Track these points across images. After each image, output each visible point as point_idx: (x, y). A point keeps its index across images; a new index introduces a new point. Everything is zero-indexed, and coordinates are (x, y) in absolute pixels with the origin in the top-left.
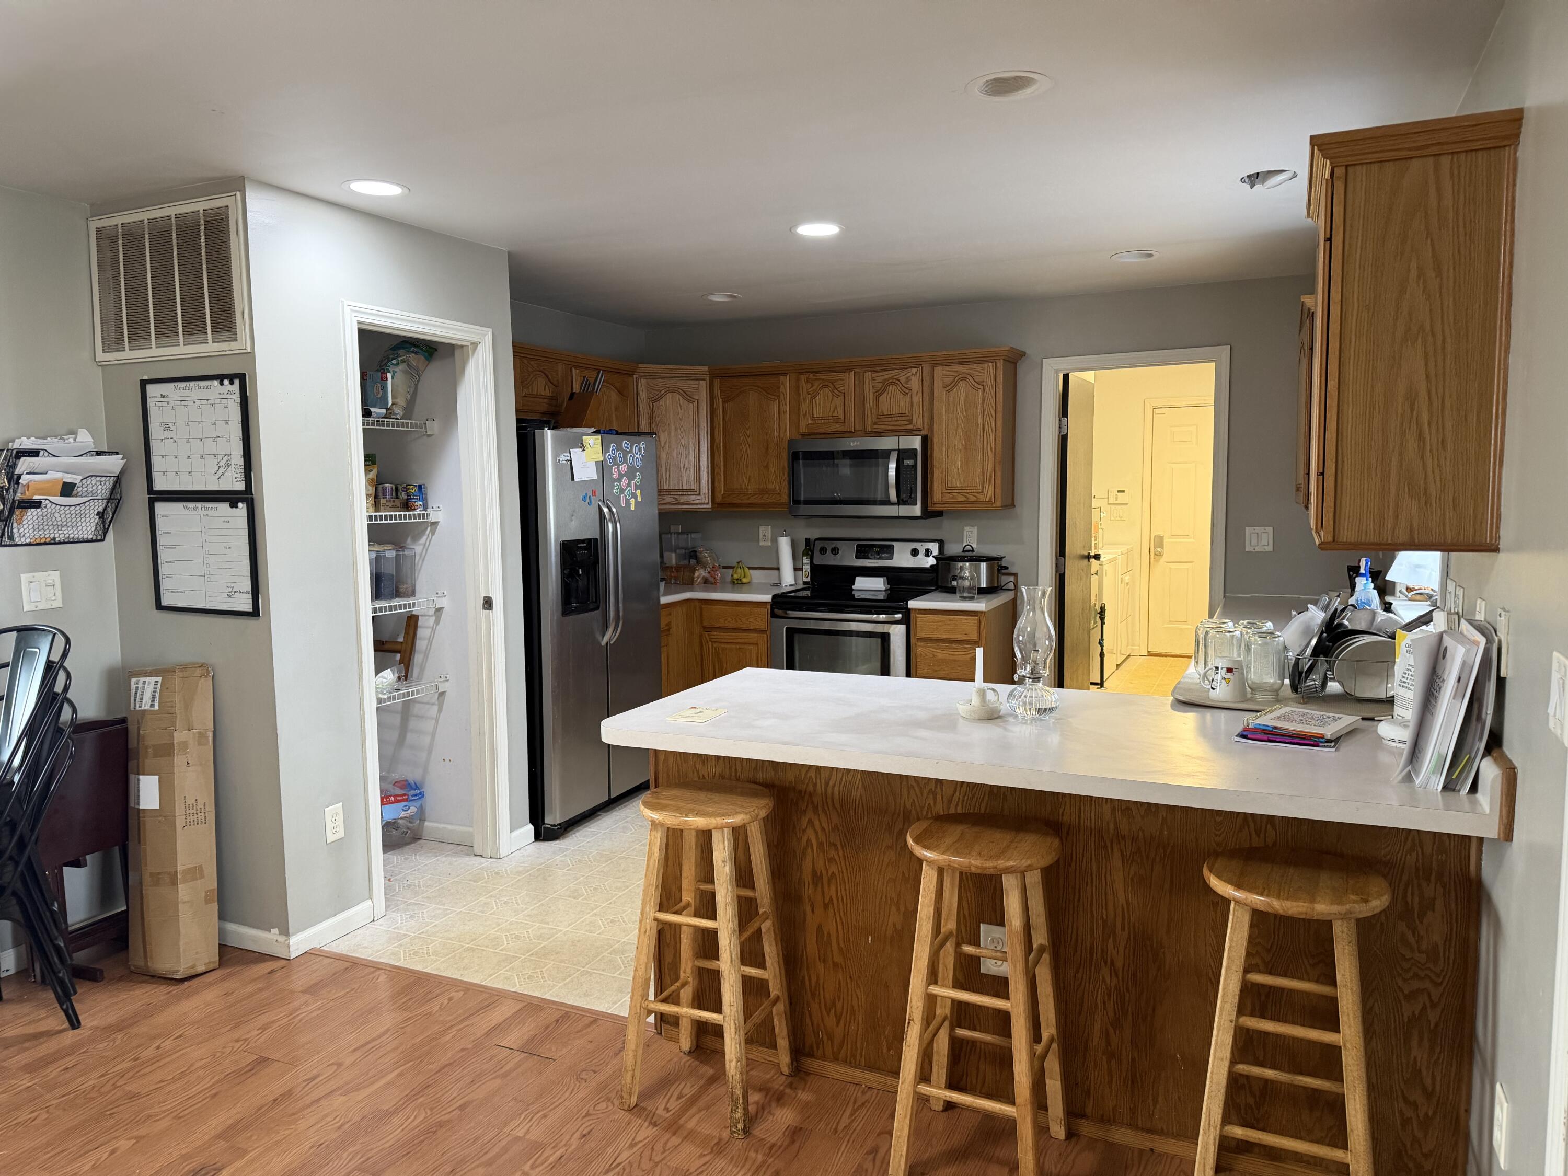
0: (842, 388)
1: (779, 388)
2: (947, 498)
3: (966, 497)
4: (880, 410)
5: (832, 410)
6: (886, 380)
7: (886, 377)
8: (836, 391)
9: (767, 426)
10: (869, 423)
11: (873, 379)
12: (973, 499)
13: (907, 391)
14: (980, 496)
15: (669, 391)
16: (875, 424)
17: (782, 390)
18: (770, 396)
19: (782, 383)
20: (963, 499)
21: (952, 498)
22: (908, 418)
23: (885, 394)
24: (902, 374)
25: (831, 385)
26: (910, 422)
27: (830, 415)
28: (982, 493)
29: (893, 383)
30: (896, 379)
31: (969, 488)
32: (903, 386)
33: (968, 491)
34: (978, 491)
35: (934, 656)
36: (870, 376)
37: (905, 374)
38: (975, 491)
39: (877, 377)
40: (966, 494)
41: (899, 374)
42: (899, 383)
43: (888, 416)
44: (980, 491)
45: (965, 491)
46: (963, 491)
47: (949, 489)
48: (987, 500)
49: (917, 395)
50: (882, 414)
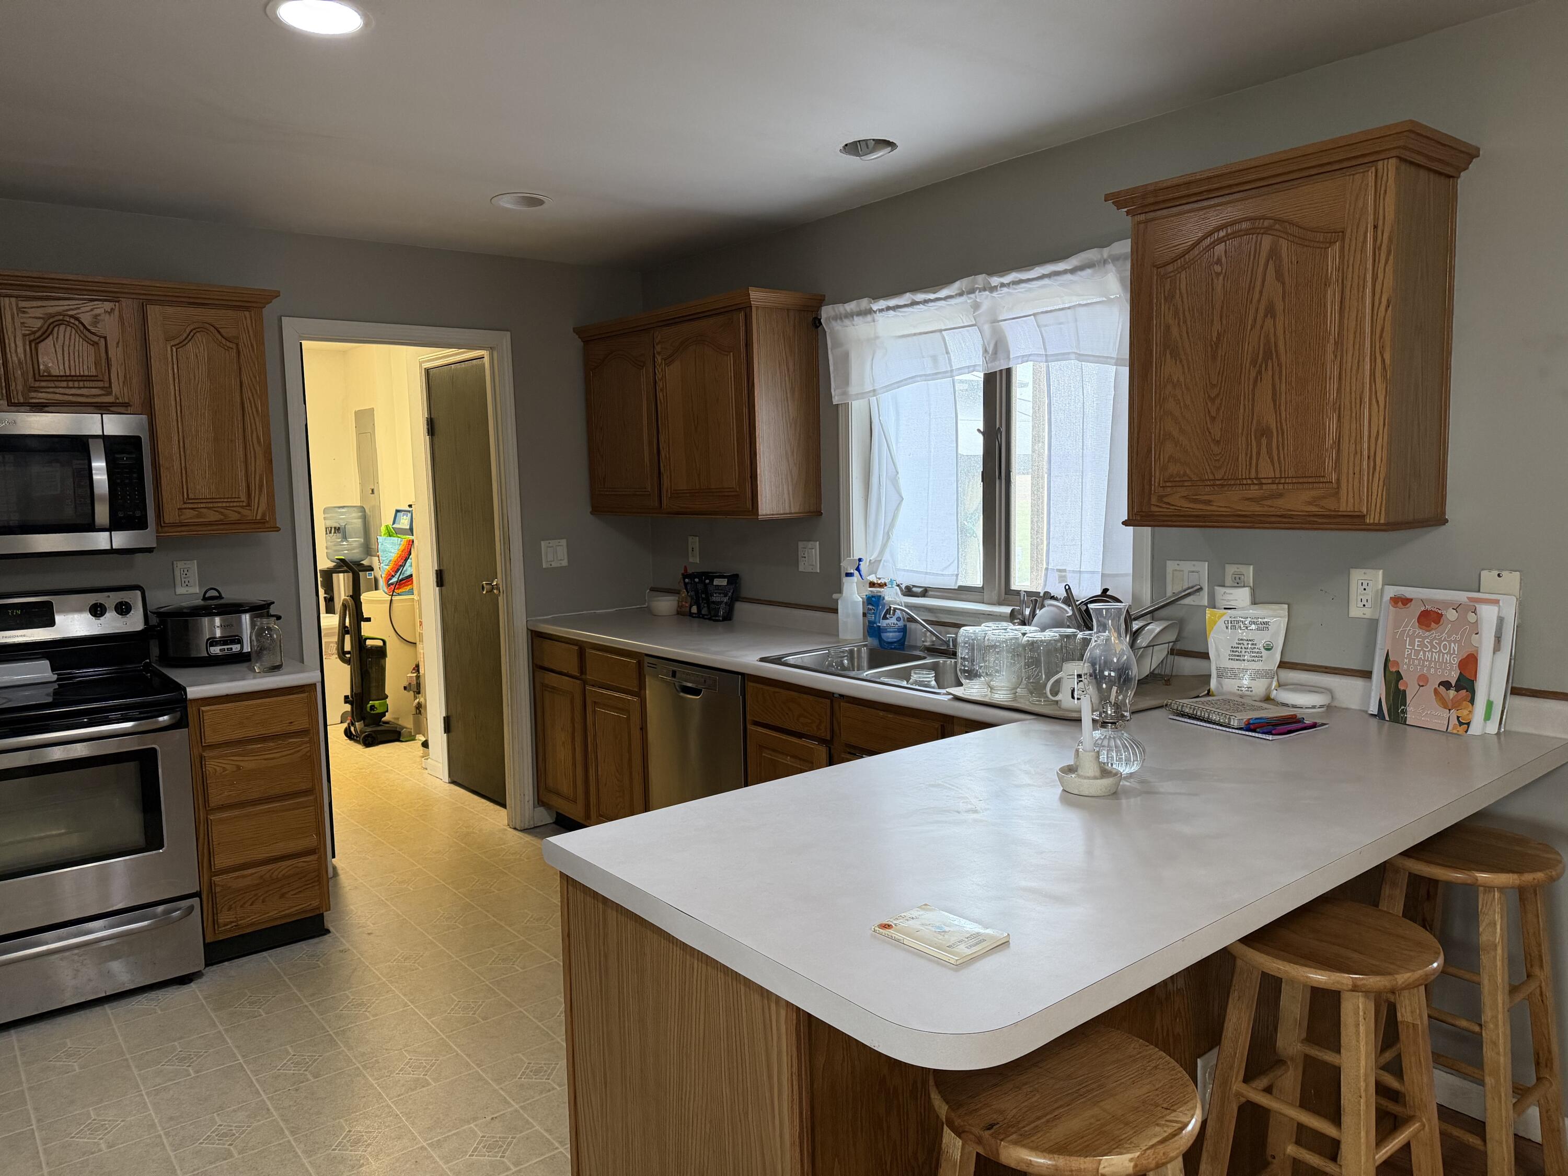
2: (189, 515)
3: (221, 513)
4: (41, 367)
6: (52, 316)
7: (51, 310)
10: (20, 388)
11: (21, 310)
12: (234, 516)
13: (96, 339)
14: (245, 512)
16: (32, 388)
20: (216, 517)
21: (198, 516)
23: (49, 341)
24: (83, 309)
26: (108, 390)
28: (249, 505)
29: (66, 323)
30: (71, 316)
31: (226, 500)
32: (88, 330)
33: (224, 505)
34: (241, 504)
35: (238, 767)
36: (17, 305)
37: (92, 310)
38: (235, 504)
39: (32, 308)
40: (223, 510)
41: (79, 308)
42: (77, 323)
43: (60, 379)
44: (244, 504)
45: (220, 505)
46: (216, 505)
47: (191, 501)
48: (258, 518)
49: (117, 347)
50: (45, 374)
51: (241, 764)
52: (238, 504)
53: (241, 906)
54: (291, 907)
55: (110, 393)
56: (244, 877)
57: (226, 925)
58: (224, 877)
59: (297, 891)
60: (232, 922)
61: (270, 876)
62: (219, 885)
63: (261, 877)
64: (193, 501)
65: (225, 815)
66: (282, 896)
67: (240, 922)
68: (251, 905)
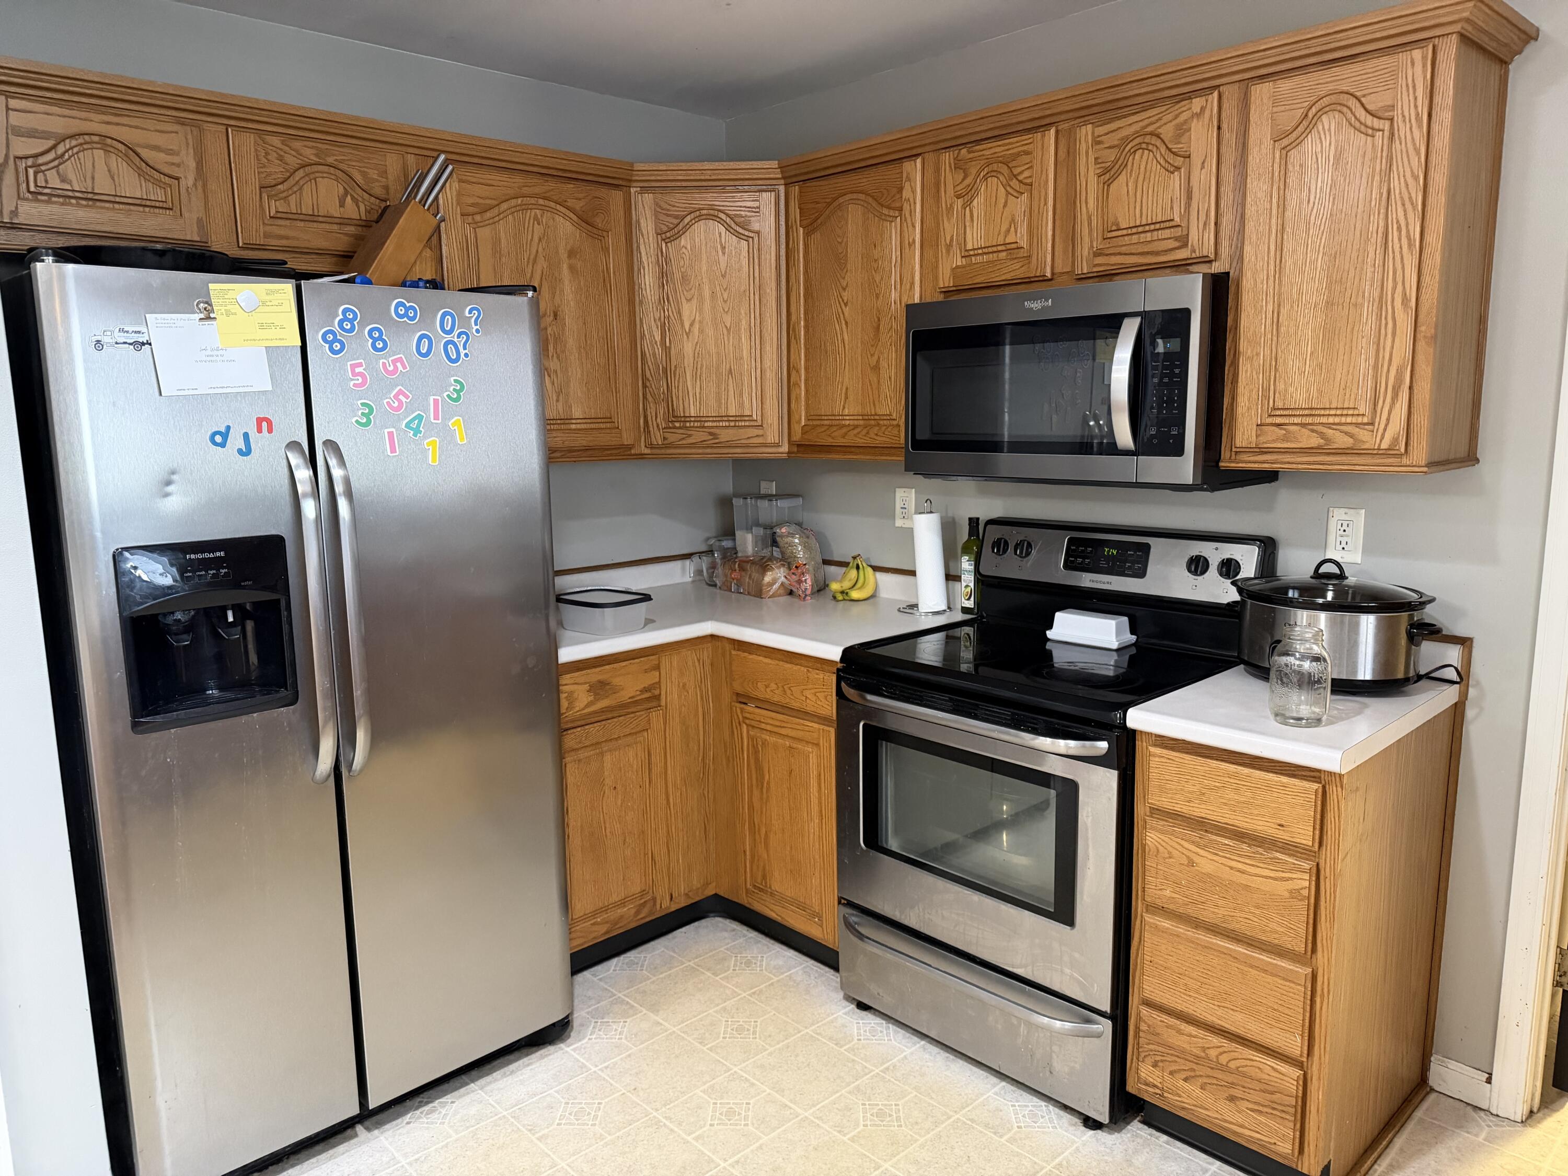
0: (1026, 174)
1: (900, 190)
2: (1272, 438)
3: (1322, 435)
4: (1111, 219)
5: (1004, 229)
6: (1126, 140)
7: (1128, 131)
8: (1014, 183)
9: (878, 279)
10: (1086, 253)
11: (1097, 142)
12: (1342, 441)
13: (1180, 161)
14: (1363, 434)
15: (699, 218)
16: (1097, 254)
17: (906, 193)
18: (885, 211)
19: (908, 179)
20: (1315, 441)
21: (1285, 439)
22: (1178, 232)
23: (1122, 178)
24: (1167, 119)
25: (1005, 170)
26: (1183, 242)
27: (1001, 241)
28: (1372, 424)
29: (1144, 146)
30: (1152, 134)
31: (1333, 412)
32: (1170, 150)
33: (1331, 420)
34: (1360, 420)
35: (1191, 863)
36: (1093, 133)
37: (1177, 117)
38: (1349, 420)
39: (1107, 134)
40: (1325, 430)
41: (1160, 119)
42: (1158, 143)
43: (1130, 231)
44: (1365, 420)
45: (1324, 420)
46: (1317, 420)
47: (1278, 413)
48: (1384, 445)
49: (1203, 167)
50: (1114, 228)
51: (1196, 859)
52: (1354, 420)
53: (1171, 1073)
54: (1242, 1126)
55: (1185, 245)
56: (1179, 1032)
57: (1147, 1084)
58: (1155, 1014)
59: (1256, 1107)
60: (1155, 1086)
61: (1217, 1057)
62: (1146, 1023)
63: (1204, 1049)
64: (1281, 412)
65: (1166, 924)
66: (1232, 1099)
67: (1166, 1094)
68: (1186, 1080)
